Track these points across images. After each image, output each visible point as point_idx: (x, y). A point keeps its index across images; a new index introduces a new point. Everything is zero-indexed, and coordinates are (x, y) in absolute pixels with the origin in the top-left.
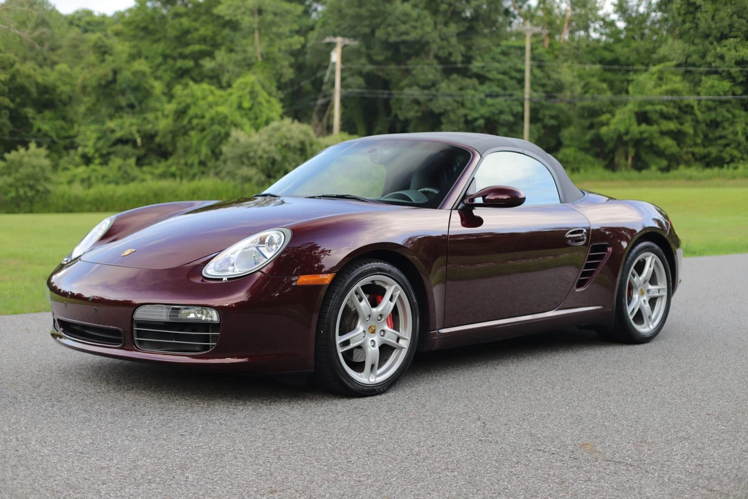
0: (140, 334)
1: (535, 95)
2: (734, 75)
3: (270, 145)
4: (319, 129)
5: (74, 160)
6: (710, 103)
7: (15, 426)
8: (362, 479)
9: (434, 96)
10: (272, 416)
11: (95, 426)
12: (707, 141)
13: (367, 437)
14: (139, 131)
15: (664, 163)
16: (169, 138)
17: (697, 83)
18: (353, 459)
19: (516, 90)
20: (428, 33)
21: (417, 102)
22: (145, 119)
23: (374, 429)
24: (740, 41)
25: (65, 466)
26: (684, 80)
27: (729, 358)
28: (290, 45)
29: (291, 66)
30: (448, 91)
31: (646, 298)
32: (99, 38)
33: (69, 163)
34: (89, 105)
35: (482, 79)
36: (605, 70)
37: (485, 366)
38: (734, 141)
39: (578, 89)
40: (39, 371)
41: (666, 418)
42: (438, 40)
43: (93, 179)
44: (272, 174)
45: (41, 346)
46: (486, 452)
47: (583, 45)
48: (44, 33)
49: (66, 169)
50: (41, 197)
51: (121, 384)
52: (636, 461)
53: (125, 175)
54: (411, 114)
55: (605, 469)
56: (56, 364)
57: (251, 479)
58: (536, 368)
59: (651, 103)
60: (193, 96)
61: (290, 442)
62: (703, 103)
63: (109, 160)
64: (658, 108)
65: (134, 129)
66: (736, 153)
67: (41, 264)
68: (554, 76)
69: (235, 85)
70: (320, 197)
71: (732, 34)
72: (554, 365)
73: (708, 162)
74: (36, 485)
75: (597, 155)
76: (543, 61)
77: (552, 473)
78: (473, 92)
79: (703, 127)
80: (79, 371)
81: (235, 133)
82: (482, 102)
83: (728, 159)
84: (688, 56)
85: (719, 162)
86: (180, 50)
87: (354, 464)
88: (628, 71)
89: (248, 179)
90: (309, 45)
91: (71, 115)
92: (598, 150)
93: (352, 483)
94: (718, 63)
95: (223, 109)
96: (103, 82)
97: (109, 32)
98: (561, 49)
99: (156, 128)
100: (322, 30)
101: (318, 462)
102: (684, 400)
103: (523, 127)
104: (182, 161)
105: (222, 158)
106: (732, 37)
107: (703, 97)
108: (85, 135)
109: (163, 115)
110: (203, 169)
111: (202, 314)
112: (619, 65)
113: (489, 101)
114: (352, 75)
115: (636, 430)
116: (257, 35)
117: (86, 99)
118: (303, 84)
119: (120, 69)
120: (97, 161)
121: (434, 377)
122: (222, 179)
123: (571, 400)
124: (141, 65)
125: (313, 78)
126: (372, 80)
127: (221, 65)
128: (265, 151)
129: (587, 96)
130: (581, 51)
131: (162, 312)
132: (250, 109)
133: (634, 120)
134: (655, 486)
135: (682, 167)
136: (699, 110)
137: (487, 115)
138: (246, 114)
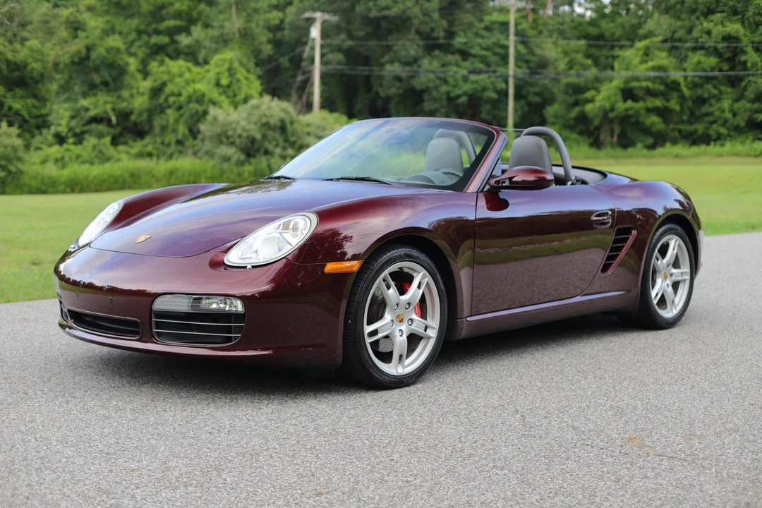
0: (159, 325)
1: (519, 71)
2: (722, 51)
3: (249, 123)
4: (299, 107)
5: (46, 139)
6: (697, 80)
7: (31, 425)
8: (409, 479)
9: (416, 72)
10: (301, 411)
11: (116, 423)
12: (694, 118)
13: (404, 433)
14: (113, 110)
15: (650, 140)
16: (145, 117)
17: (683, 59)
18: (396, 456)
19: (499, 66)
20: (409, 8)
21: (399, 79)
22: (119, 97)
23: (410, 424)
24: (727, 17)
25: (92, 468)
26: (670, 55)
27: (757, 344)
28: (268, 20)
29: (269, 41)
30: (430, 68)
31: (669, 282)
32: (72, 14)
33: (41, 143)
34: (62, 82)
35: (465, 54)
36: (590, 46)
37: (510, 354)
38: (720, 118)
39: (562, 66)
40: (46, 364)
41: (709, 408)
42: (420, 15)
43: (67, 159)
44: (252, 153)
45: (44, 337)
46: (532, 448)
47: (568, 20)
48: (14, 8)
49: (38, 149)
50: (13, 178)
51: (135, 378)
52: (688, 455)
53: (100, 155)
54: (393, 91)
55: (659, 465)
56: (62, 356)
57: (292, 480)
58: (562, 356)
59: (637, 79)
60: (169, 73)
61: (326, 439)
62: (689, 79)
63: (83, 139)
64: (644, 84)
65: (109, 107)
66: (723, 131)
67: (25, 249)
68: (538, 52)
69: (213, 62)
70: (338, 179)
71: (719, 9)
72: (580, 353)
73: (696, 140)
74: (65, 490)
75: (582, 133)
76: (527, 37)
77: (605, 469)
78: (455, 69)
79: (690, 104)
80: (88, 364)
81: (213, 111)
82: (465, 79)
83: (714, 136)
84: (674, 32)
85: (706, 139)
86: (154, 26)
87: (397, 462)
88: (613, 47)
89: (227, 159)
90: (287, 20)
91: (43, 92)
92: (583, 127)
93: (400, 483)
94: (705, 38)
95: (201, 87)
96: (76, 59)
97: (82, 8)
98: (545, 24)
99: (131, 106)
100: (301, 5)
101: (360, 461)
102: (723, 389)
103: (507, 104)
104: (159, 140)
105: (200, 137)
106: (719, 12)
107: (690, 73)
108: (58, 114)
109: (138, 93)
110: (180, 148)
111: (226, 303)
112: (605, 41)
113: (473, 77)
114: (332, 51)
115: (681, 422)
116: (234, 9)
117: (58, 76)
118: (281, 60)
119: (94, 45)
120: (71, 140)
121: (460, 367)
122: (200, 158)
123: (607, 390)
124: (115, 41)
125: (292, 54)
126: (352, 56)
127: (197, 41)
128: (244, 130)
129: (572, 72)
130: (565, 26)
131: (183, 302)
132: (228, 86)
133: (619, 97)
134: (716, 482)
135: (668, 145)
136: (686, 86)
137: (470, 92)
138: (224, 92)
